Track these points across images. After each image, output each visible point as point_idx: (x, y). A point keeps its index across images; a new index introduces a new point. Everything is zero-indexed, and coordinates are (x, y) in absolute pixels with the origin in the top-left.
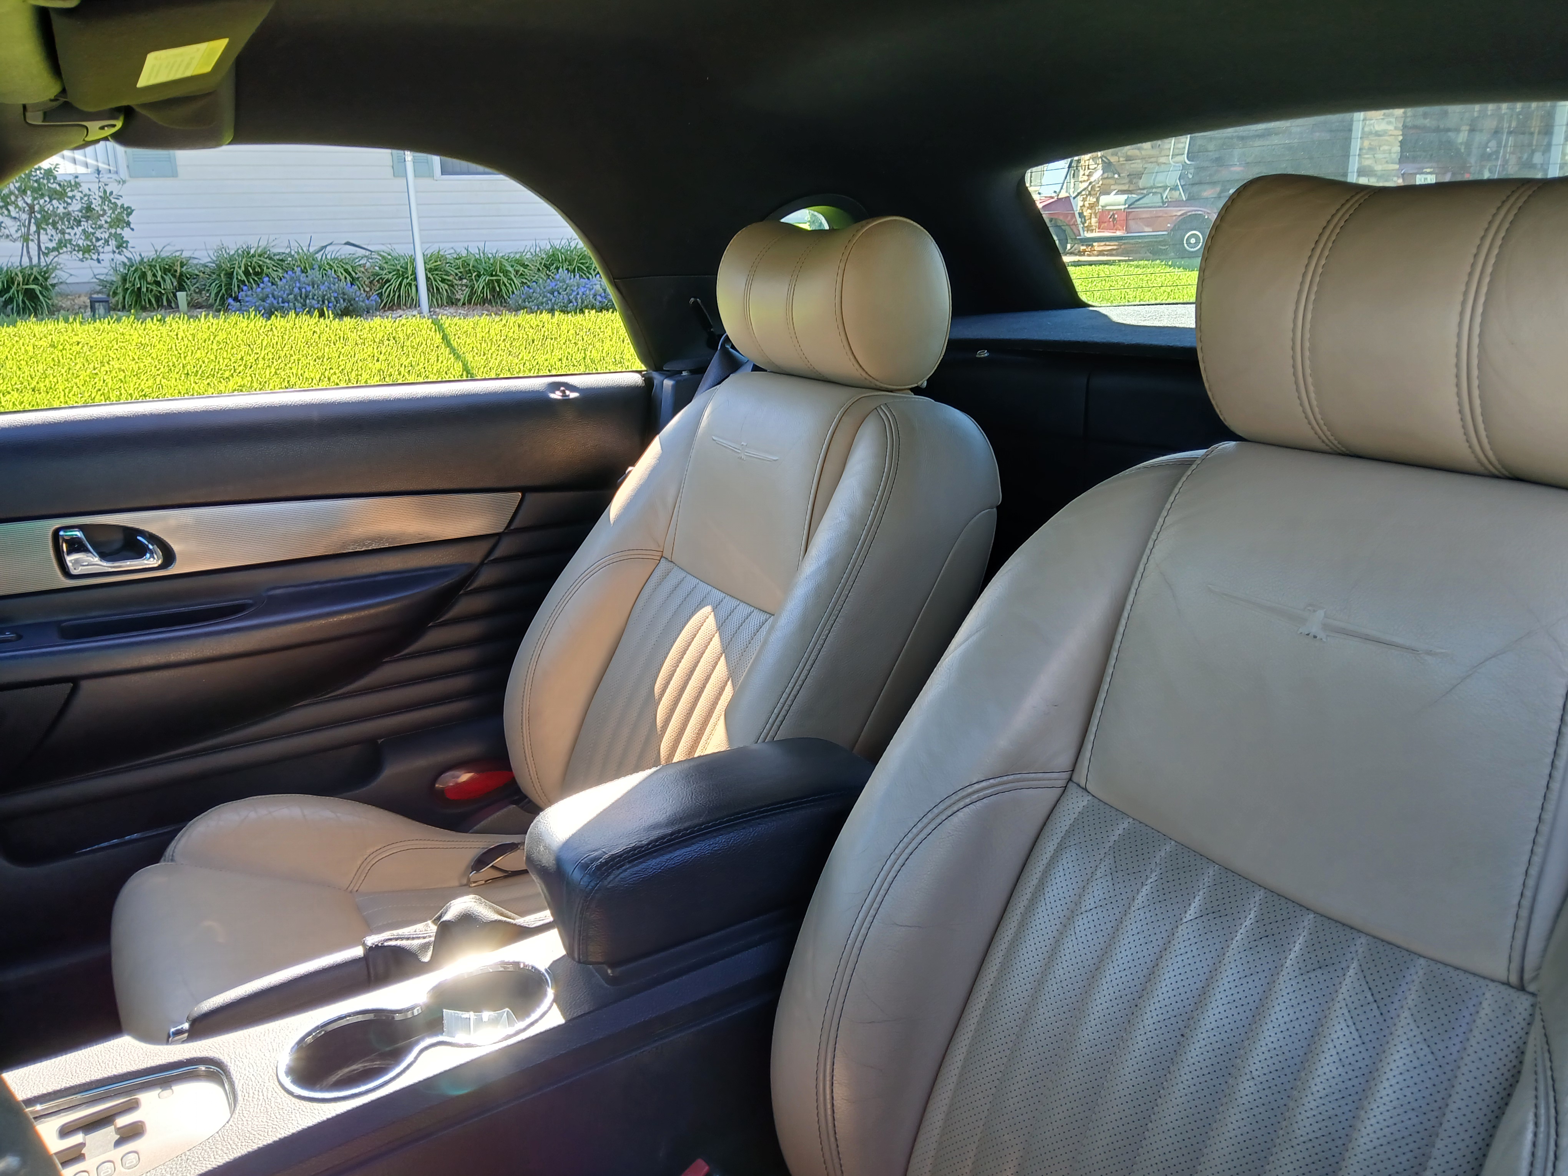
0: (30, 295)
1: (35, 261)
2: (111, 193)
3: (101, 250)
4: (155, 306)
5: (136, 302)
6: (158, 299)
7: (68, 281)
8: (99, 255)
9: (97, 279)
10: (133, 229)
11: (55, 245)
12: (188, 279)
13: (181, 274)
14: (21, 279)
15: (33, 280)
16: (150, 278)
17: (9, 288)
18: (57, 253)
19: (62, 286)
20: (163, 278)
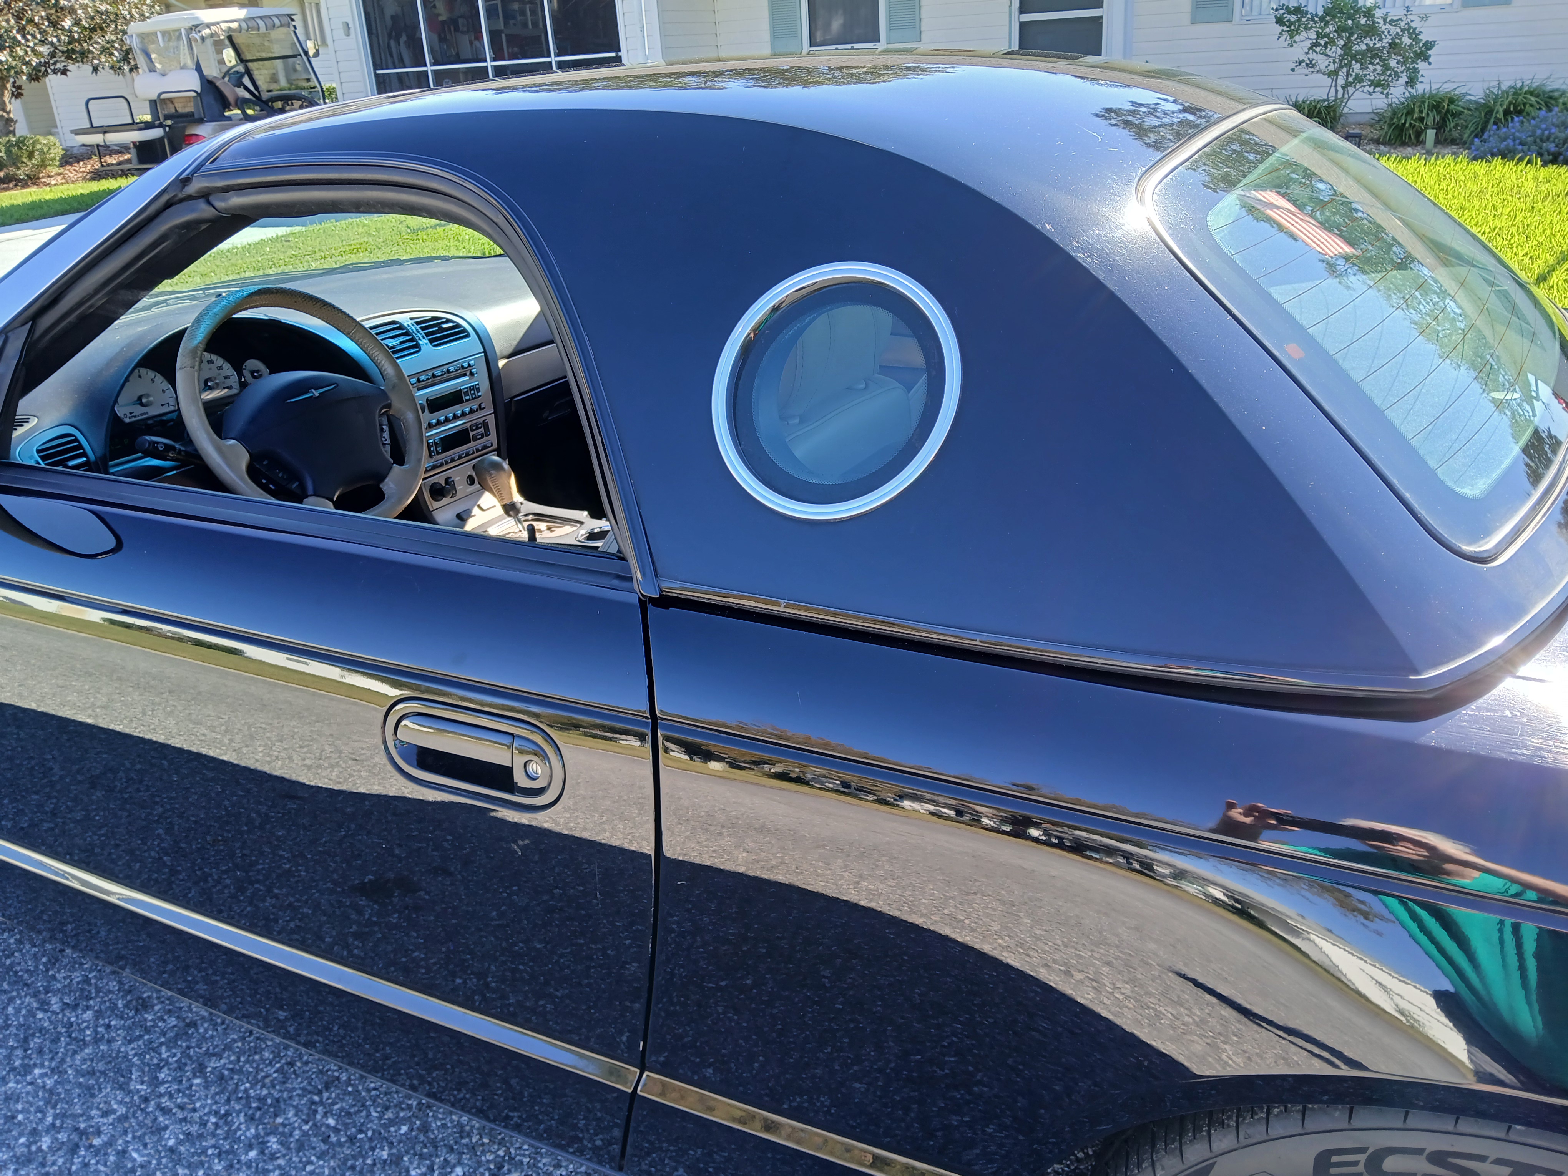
2: (1415, 29)
3: (1391, 84)
12: (1450, 116)
16: (1416, 113)
20: (1428, 114)
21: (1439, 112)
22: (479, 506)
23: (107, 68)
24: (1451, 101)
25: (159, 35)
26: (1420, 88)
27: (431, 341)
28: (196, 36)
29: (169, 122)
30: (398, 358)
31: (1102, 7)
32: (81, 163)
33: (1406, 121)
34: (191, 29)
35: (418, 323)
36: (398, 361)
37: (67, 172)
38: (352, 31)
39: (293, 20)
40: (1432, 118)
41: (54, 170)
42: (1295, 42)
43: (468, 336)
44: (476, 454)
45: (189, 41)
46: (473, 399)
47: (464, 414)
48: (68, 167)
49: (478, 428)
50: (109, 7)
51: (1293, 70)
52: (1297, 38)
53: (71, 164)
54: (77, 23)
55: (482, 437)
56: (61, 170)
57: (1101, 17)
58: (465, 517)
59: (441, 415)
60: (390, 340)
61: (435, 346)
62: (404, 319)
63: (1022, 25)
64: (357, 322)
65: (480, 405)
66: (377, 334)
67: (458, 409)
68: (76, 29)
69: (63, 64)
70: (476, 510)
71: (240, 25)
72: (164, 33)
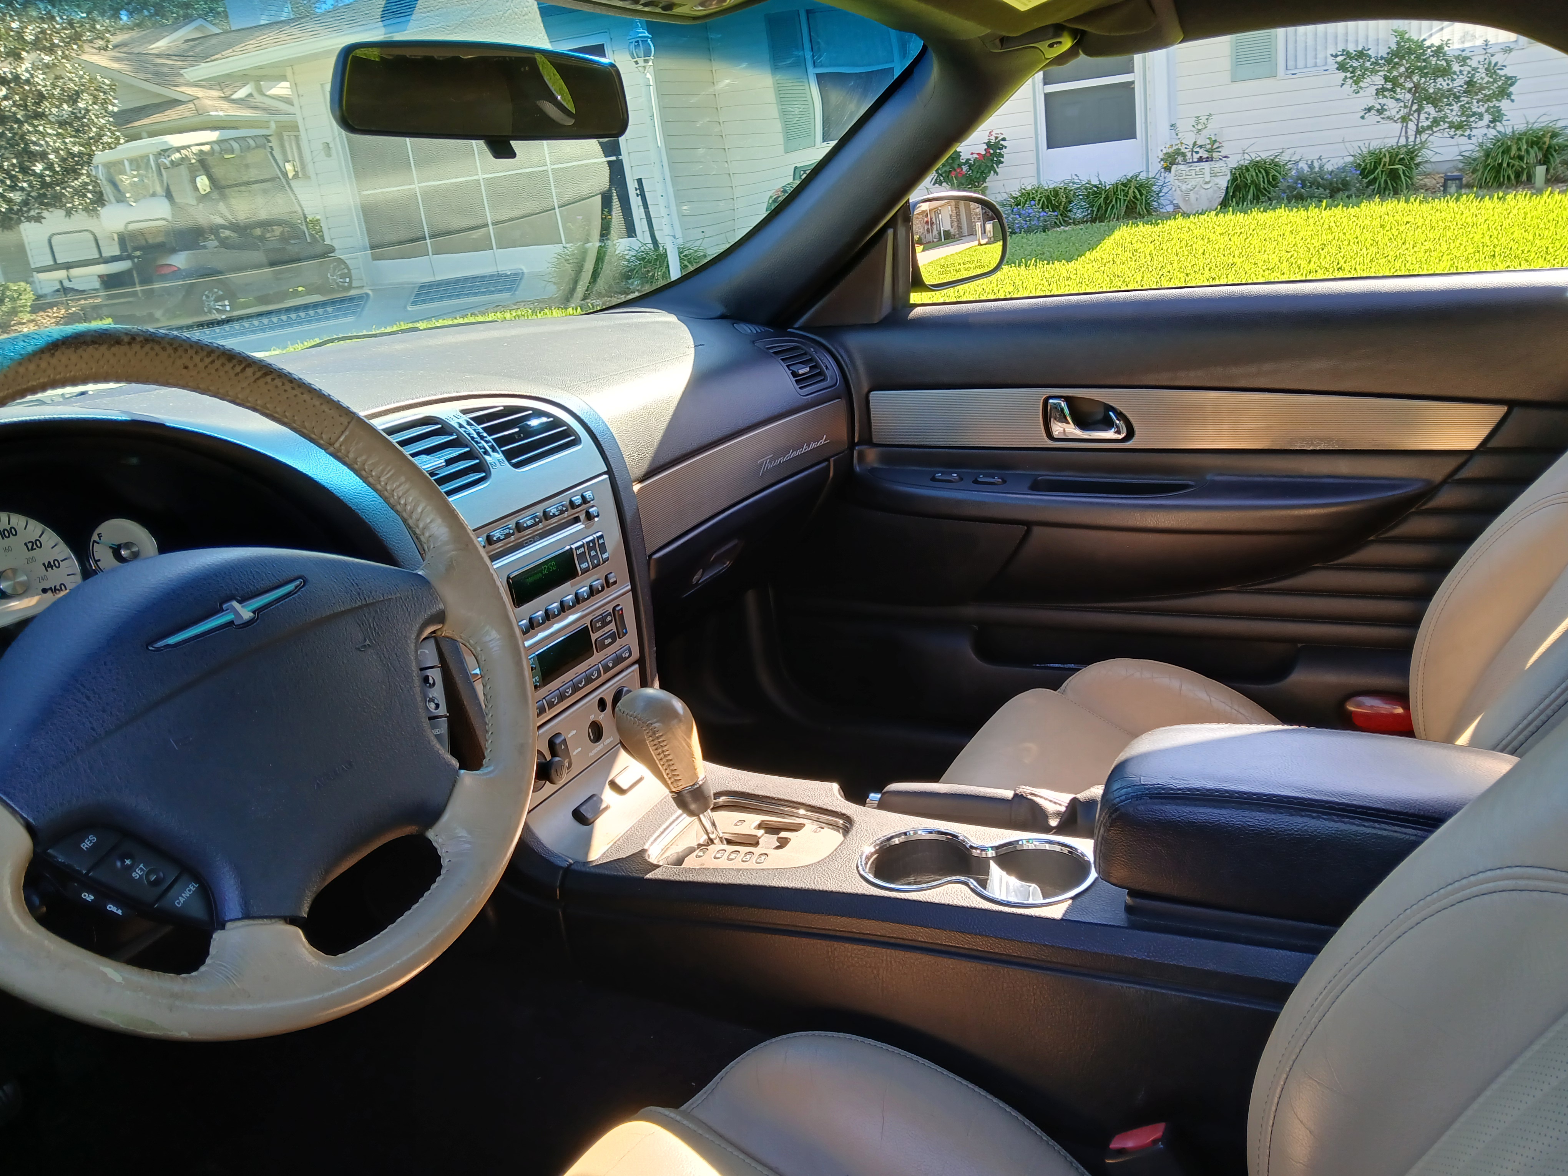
0: (1394, 175)
1: (1412, 139)
2: (1496, 64)
3: (1473, 125)
4: (1514, 182)
5: (1495, 177)
6: (1518, 175)
7: (1432, 160)
8: (1471, 131)
9: (1462, 156)
10: (1513, 101)
11: (1430, 124)
12: (1555, 151)
13: (1550, 147)
14: (1387, 159)
15: (1399, 161)
16: (1513, 152)
17: (1376, 168)
18: (1430, 132)
19: (1426, 165)
20: (1527, 152)
21: (1540, 149)
22: (614, 785)
23: (80, 211)
24: (1554, 135)
25: (126, 163)
26: (1506, 127)
27: (509, 455)
28: (165, 161)
29: (138, 253)
30: (450, 493)
31: (1133, 72)
32: (55, 309)
33: (1502, 160)
34: (160, 154)
35: (479, 420)
36: (451, 499)
37: (39, 318)
38: (333, 151)
39: (269, 141)
40: (1534, 154)
41: (26, 317)
42: (1361, 88)
43: (576, 442)
44: (604, 677)
45: (158, 166)
46: (595, 567)
47: (578, 600)
48: (41, 313)
49: (605, 624)
50: (81, 148)
51: (1363, 117)
52: (1361, 84)
53: (44, 310)
54: (50, 167)
55: (614, 641)
56: (34, 317)
57: (1133, 83)
58: (589, 815)
59: (536, 607)
60: (424, 457)
61: (517, 466)
62: (449, 413)
63: (1047, 96)
64: (359, 419)
65: (606, 579)
66: (403, 443)
67: (566, 591)
68: (47, 173)
69: (37, 211)
70: (608, 796)
71: (212, 148)
72: (131, 161)
